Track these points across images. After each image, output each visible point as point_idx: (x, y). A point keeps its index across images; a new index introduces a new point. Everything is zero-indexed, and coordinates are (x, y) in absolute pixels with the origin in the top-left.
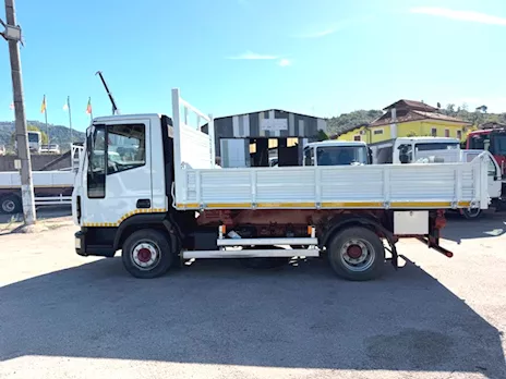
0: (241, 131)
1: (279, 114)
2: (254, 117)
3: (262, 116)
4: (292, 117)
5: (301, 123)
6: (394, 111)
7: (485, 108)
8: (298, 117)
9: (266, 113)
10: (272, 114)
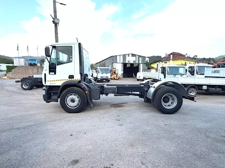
0: (120, 61)
1: (133, 55)
2: (124, 56)
3: (127, 56)
4: (137, 56)
5: (140, 58)
6: (172, 55)
7: (196, 56)
8: (140, 56)
9: (129, 55)
10: (130, 55)
